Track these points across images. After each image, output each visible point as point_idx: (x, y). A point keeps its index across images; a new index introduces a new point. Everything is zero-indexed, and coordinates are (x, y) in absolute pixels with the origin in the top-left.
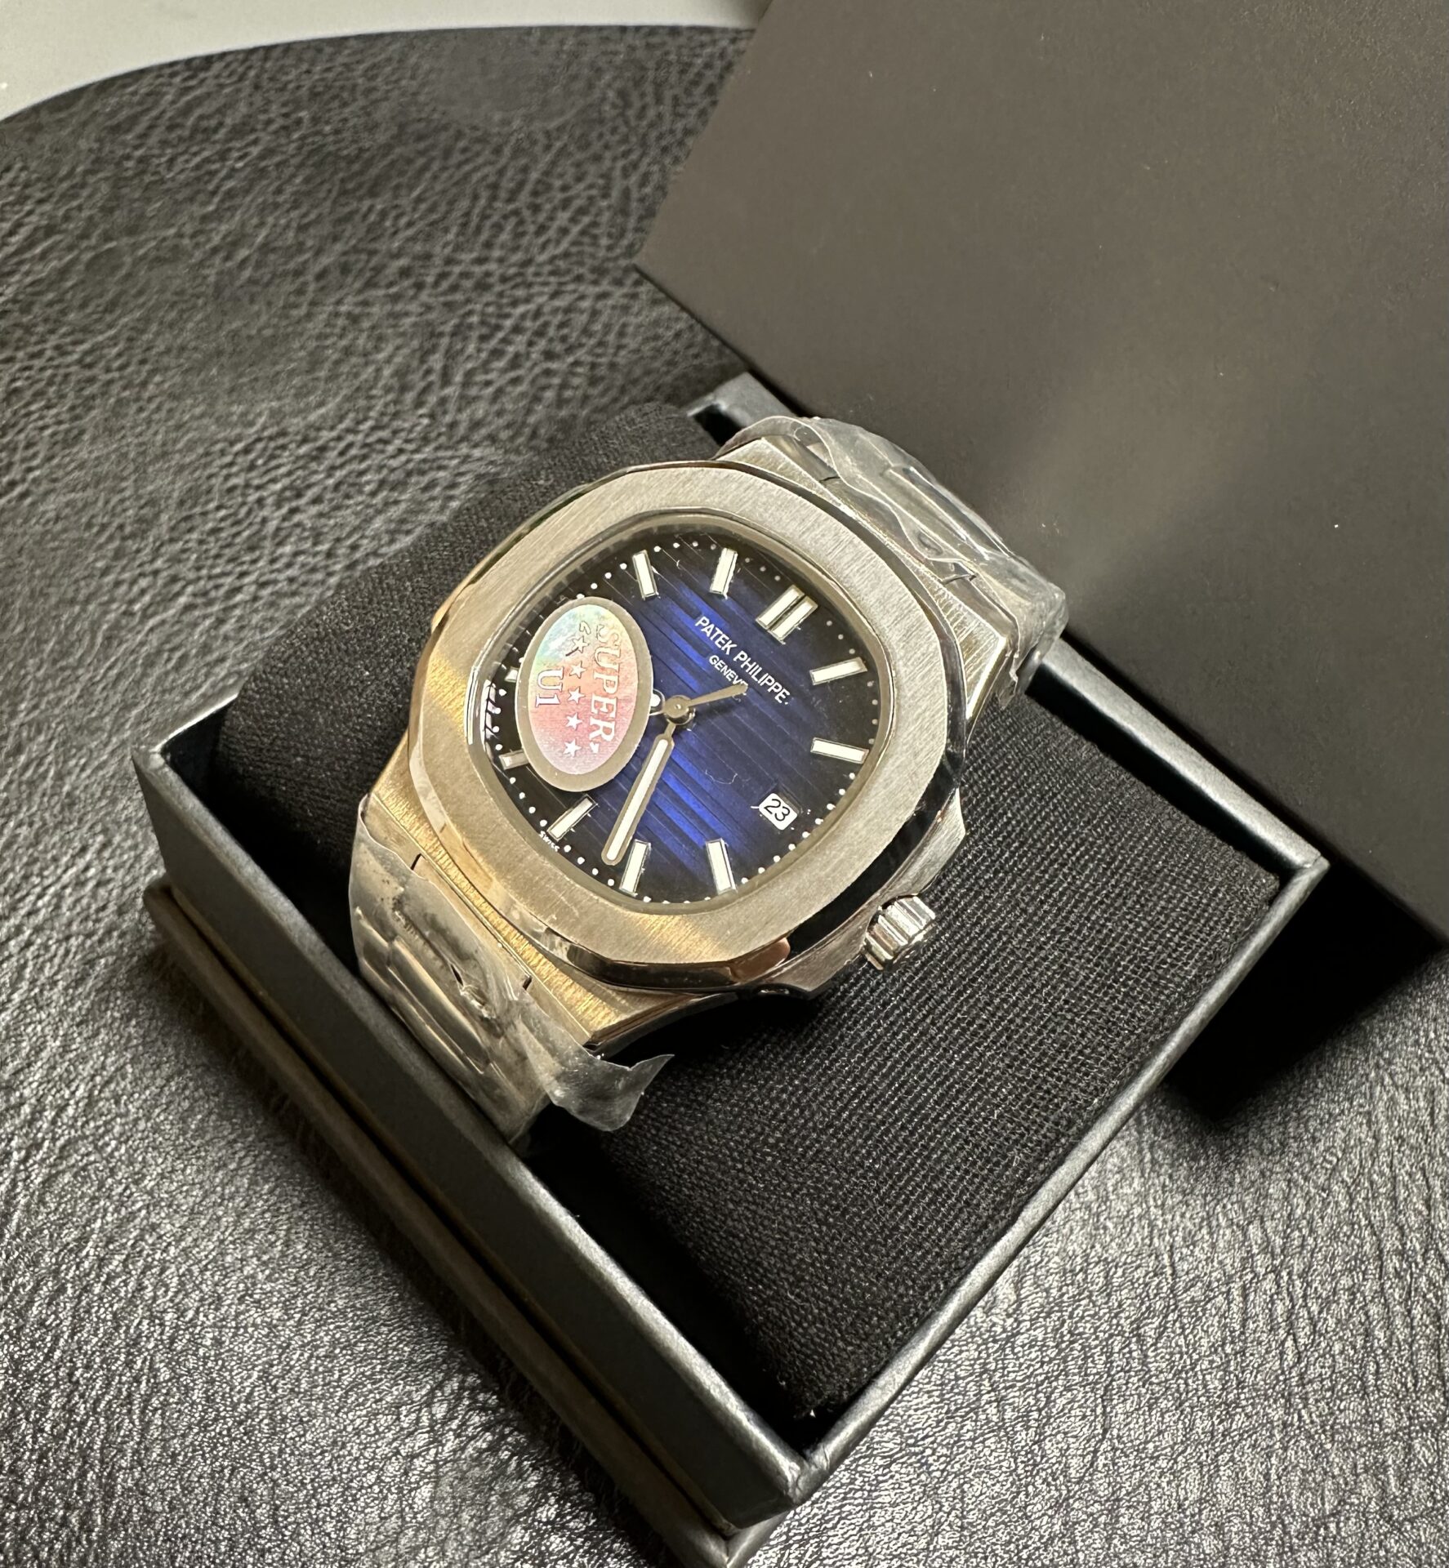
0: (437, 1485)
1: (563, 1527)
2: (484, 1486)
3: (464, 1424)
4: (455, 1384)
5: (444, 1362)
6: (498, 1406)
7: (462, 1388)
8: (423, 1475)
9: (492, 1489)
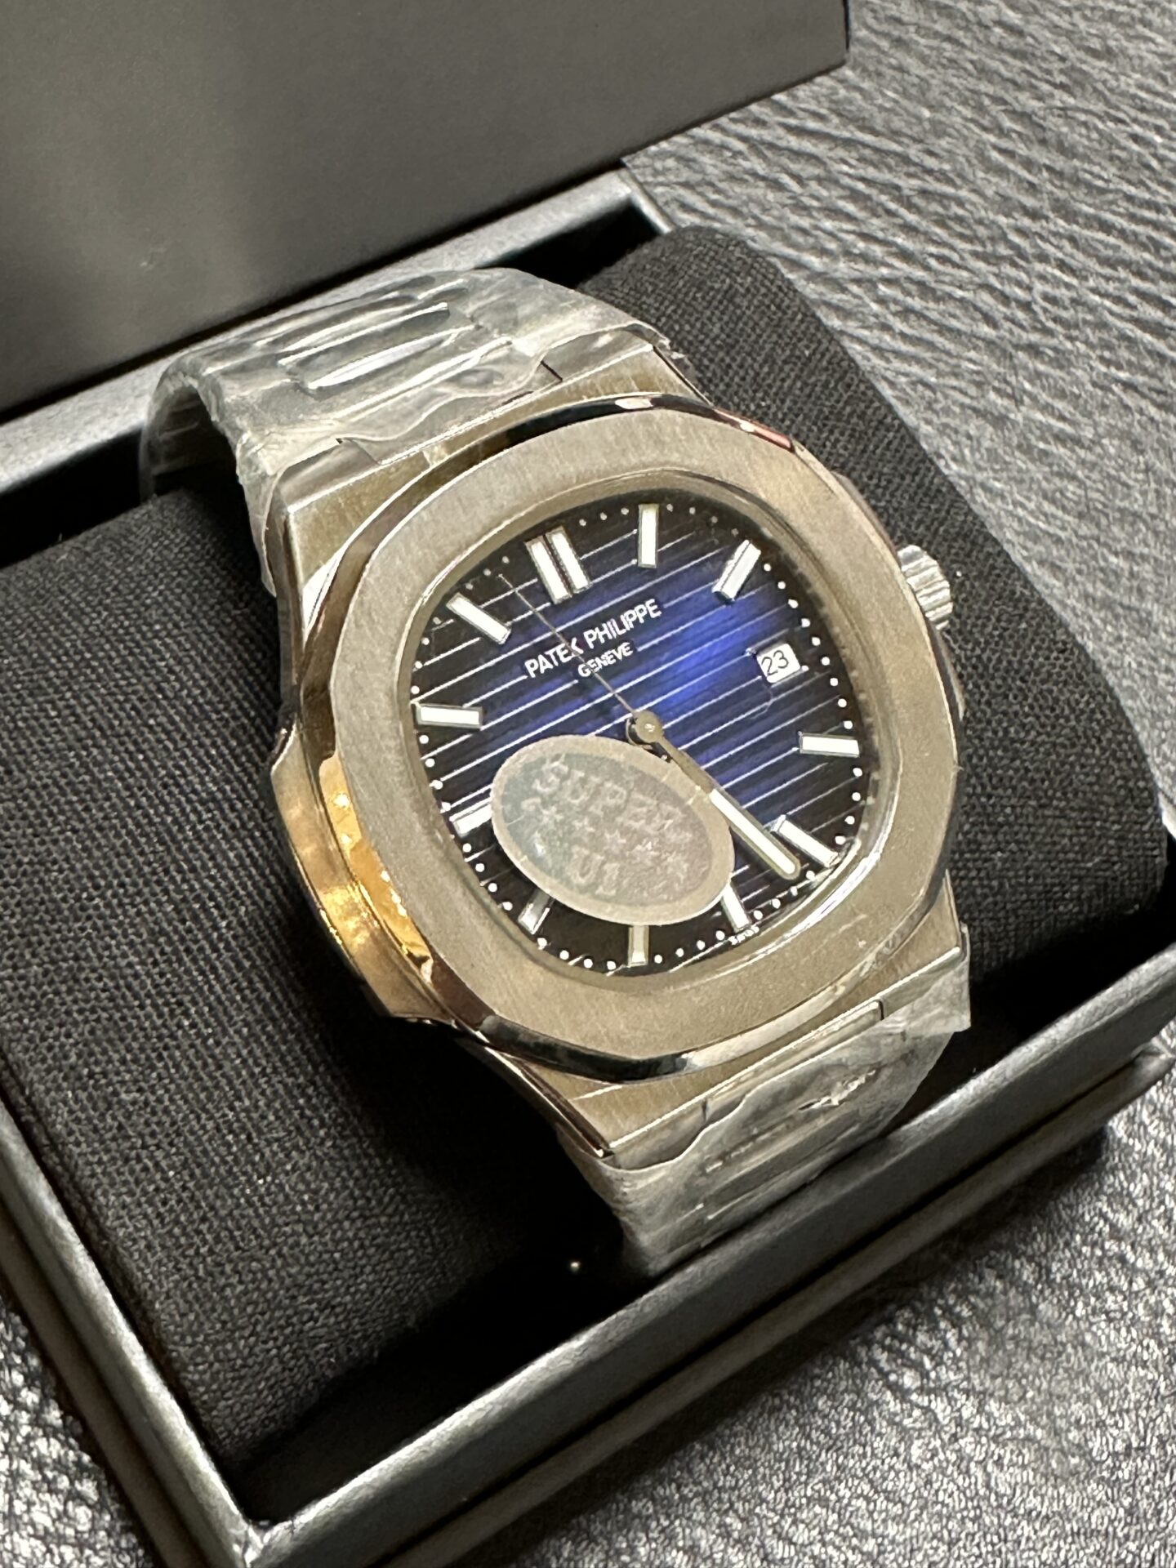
0: (992, 1395)
1: (1044, 1255)
2: (996, 1340)
3: (928, 1351)
4: (882, 1357)
5: (859, 1365)
6: (914, 1310)
7: (889, 1349)
8: (980, 1410)
9: (1000, 1331)
